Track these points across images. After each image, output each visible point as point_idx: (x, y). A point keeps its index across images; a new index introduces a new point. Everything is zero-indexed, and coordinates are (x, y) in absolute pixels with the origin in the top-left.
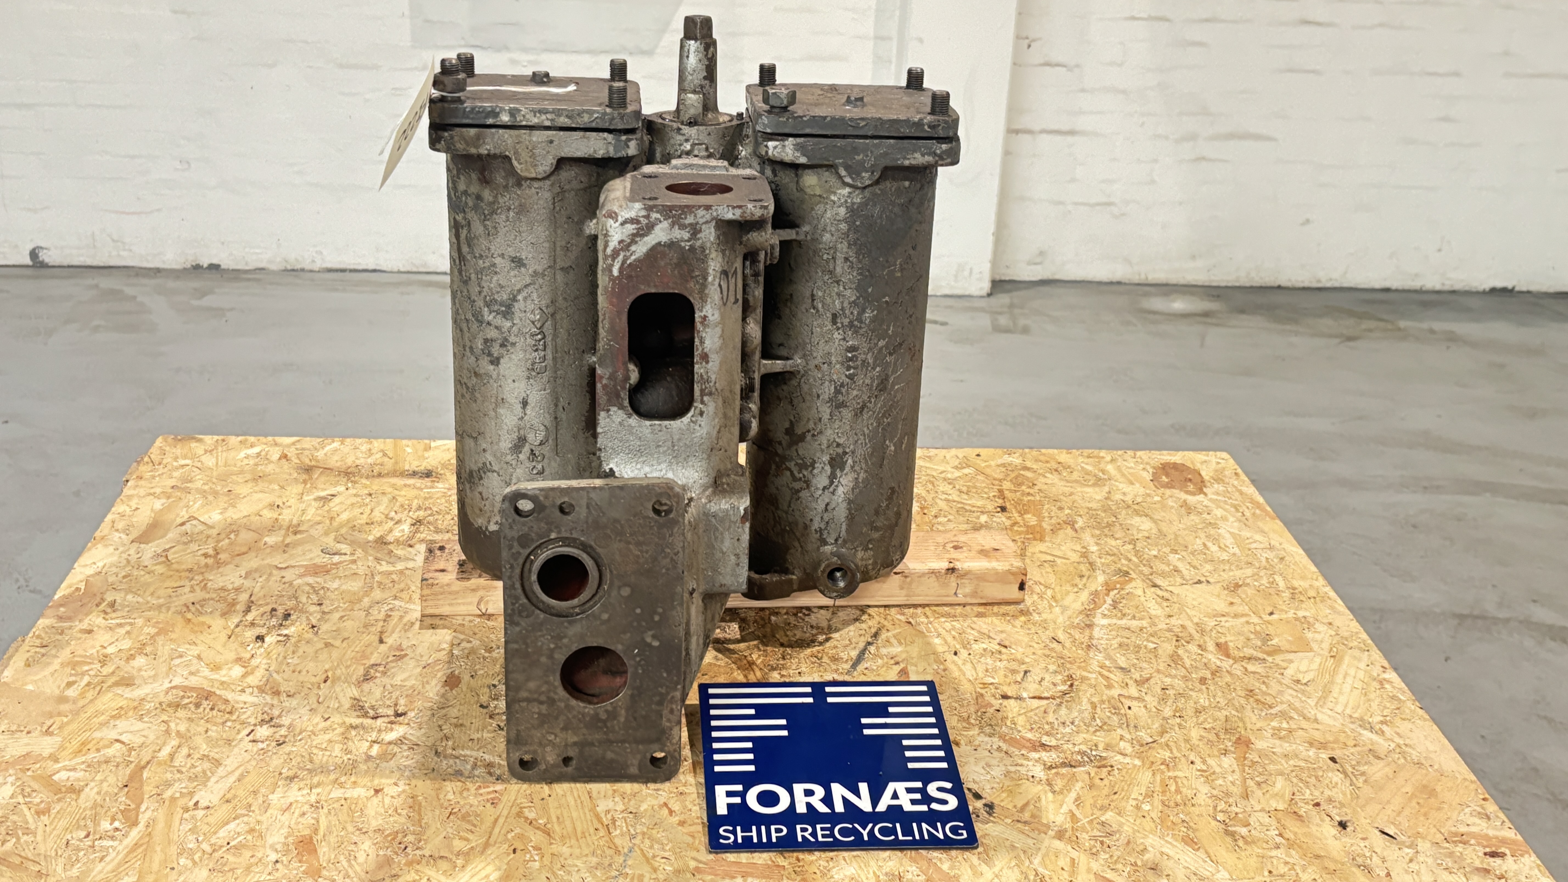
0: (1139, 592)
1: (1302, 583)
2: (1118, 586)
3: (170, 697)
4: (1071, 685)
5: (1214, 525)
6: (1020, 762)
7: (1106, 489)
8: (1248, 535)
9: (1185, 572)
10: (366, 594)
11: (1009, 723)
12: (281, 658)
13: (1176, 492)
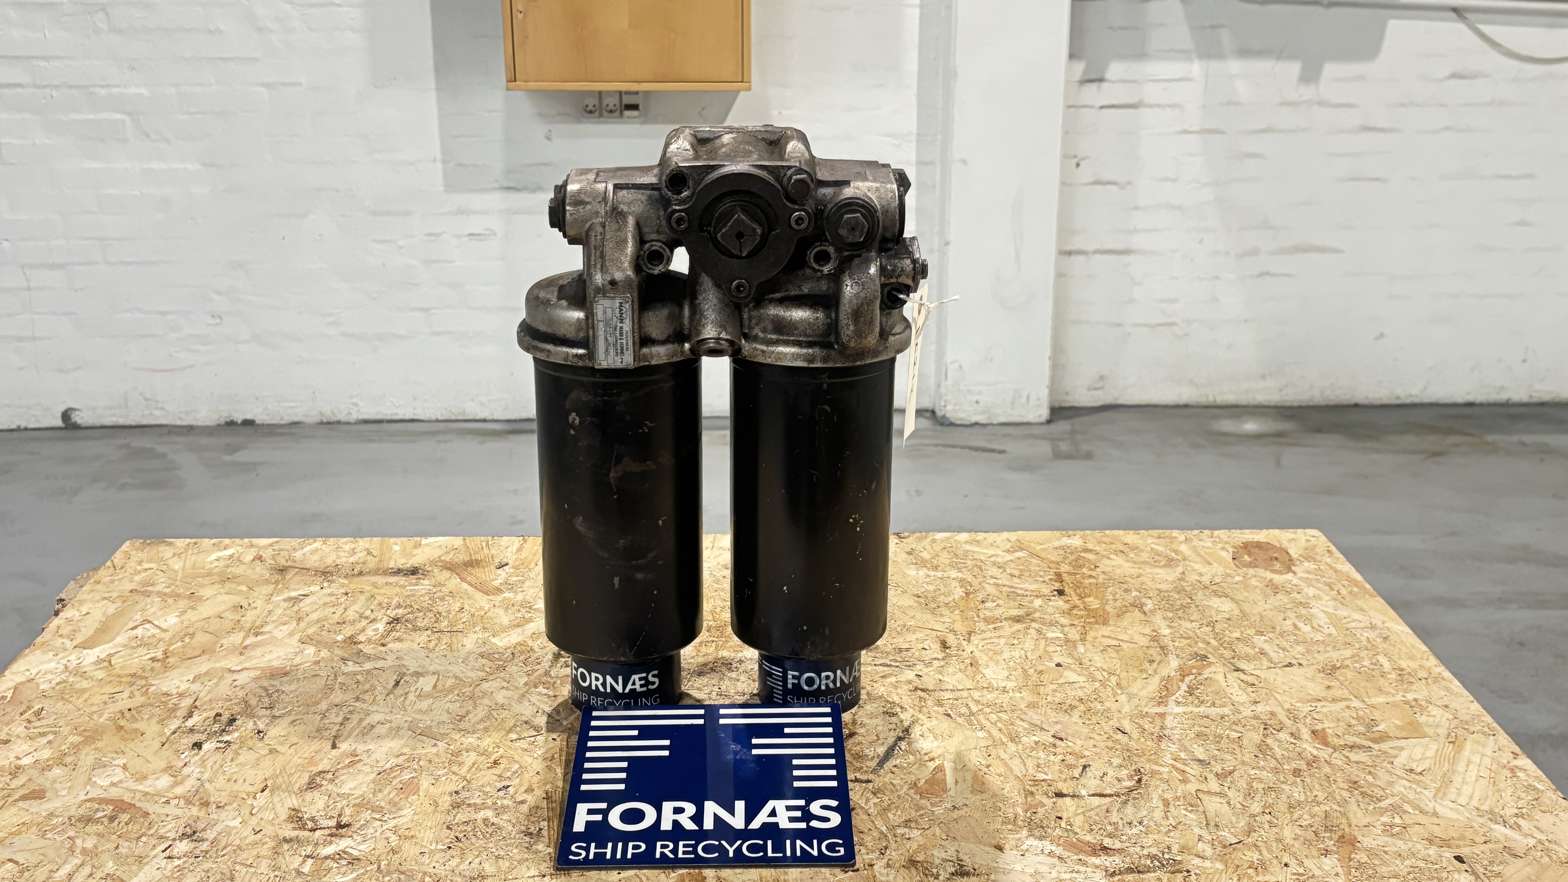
0: (1220, 677)
1: (1410, 663)
2: (1194, 671)
3: (81, 811)
4: (1140, 781)
5: (1305, 605)
6: (1076, 868)
7: (1180, 569)
8: (1346, 614)
9: (1273, 655)
10: (326, 696)
11: (1063, 825)
12: (217, 766)
13: (1261, 572)
